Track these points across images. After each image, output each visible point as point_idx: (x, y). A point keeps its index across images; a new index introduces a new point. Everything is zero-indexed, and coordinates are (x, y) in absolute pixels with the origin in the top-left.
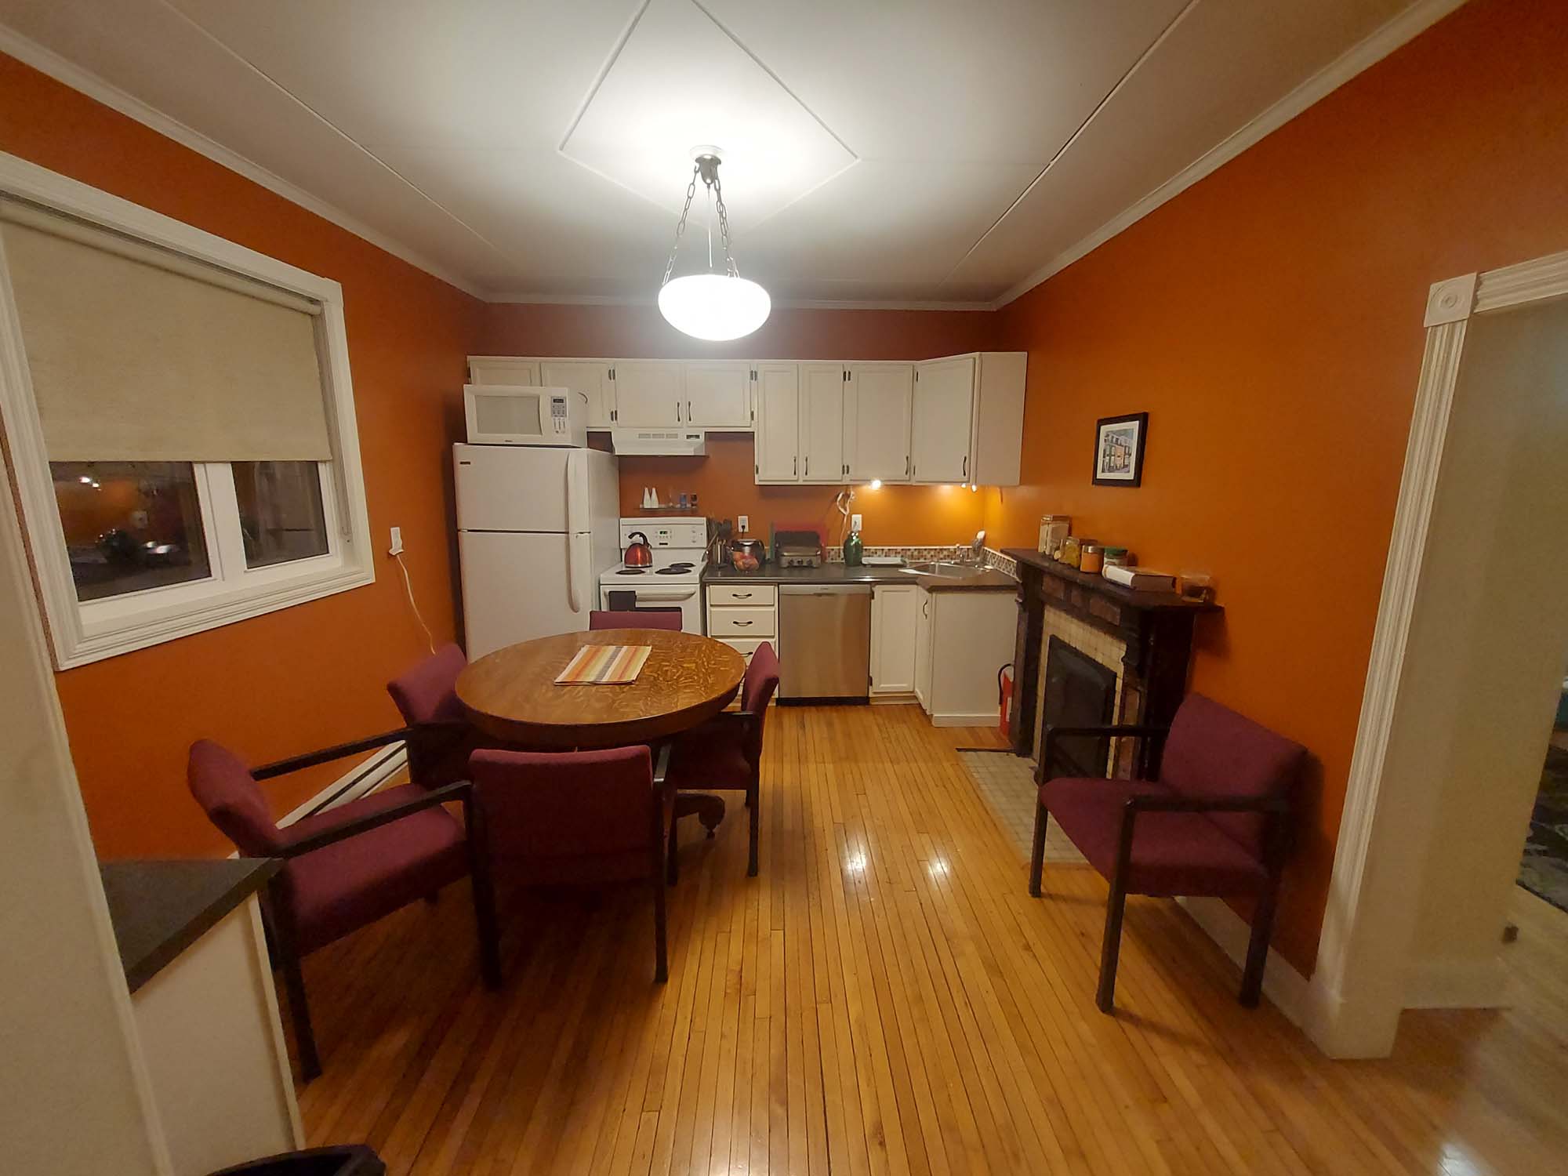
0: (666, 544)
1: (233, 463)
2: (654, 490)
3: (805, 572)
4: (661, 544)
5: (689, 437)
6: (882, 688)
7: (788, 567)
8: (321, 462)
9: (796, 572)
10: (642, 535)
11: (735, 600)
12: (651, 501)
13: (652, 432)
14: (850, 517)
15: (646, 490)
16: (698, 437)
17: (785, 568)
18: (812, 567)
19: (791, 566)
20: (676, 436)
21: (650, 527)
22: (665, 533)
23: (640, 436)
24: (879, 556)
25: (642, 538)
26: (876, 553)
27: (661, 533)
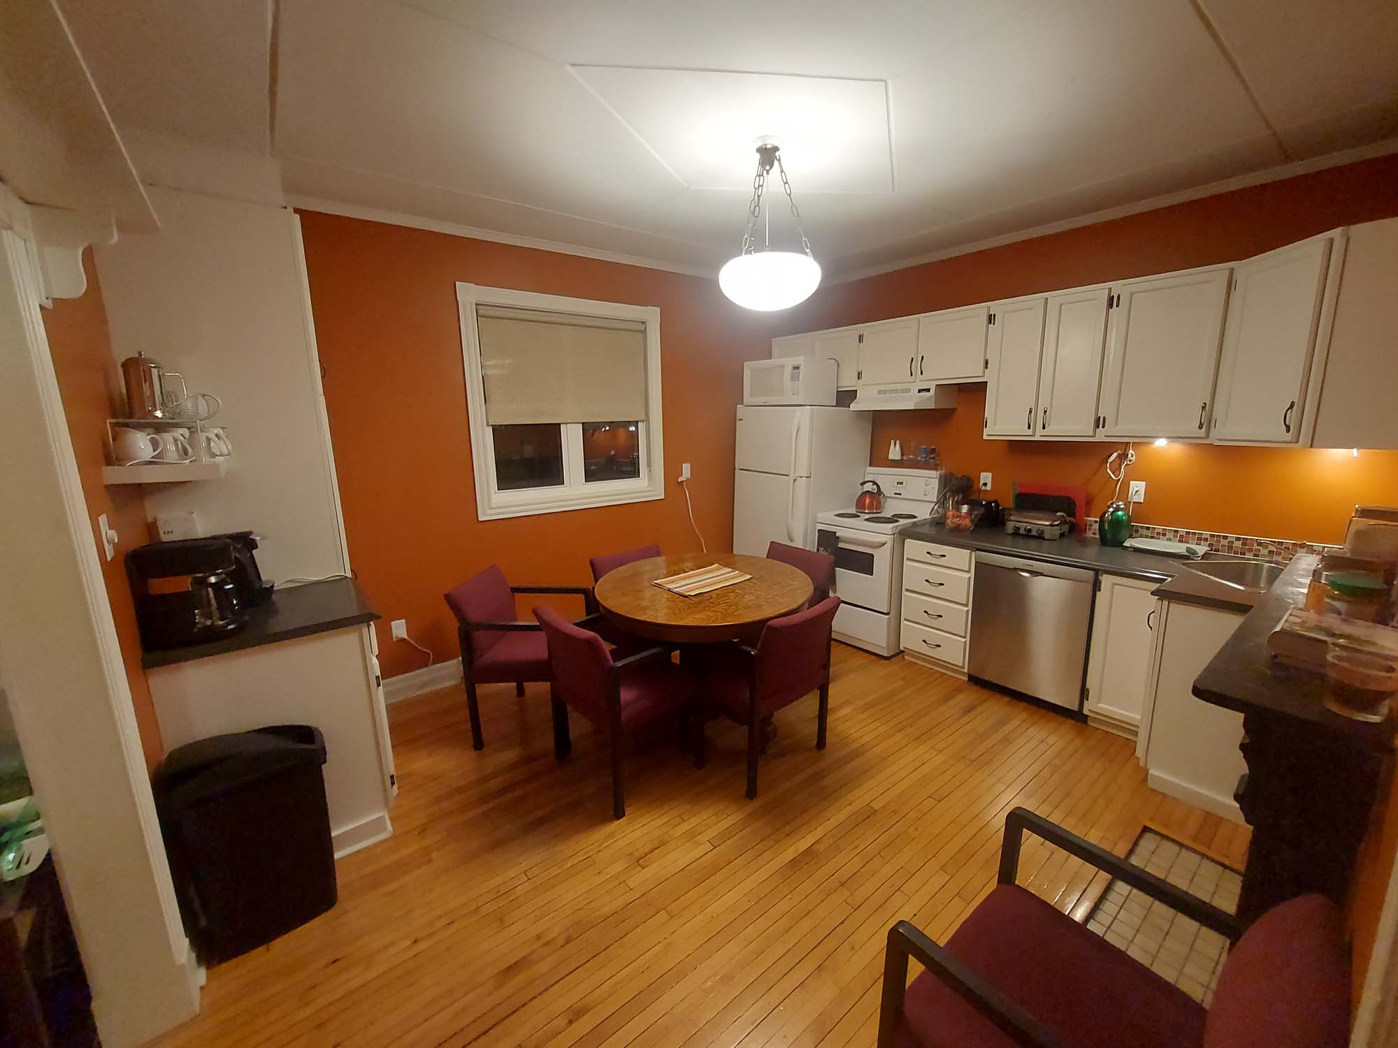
0: (900, 494)
1: (583, 424)
2: (898, 442)
3: (1033, 543)
4: (895, 494)
5: (920, 391)
6: (1100, 707)
7: (1013, 533)
8: (641, 421)
9: (1021, 541)
10: (874, 483)
11: (929, 558)
12: (895, 453)
13: (888, 387)
14: (1126, 486)
15: (892, 442)
16: (928, 390)
17: (1009, 534)
18: (1043, 538)
19: (1016, 533)
20: (908, 390)
21: (886, 478)
22: (902, 483)
23: (880, 392)
24: (1169, 540)
25: (875, 486)
26: (1165, 535)
27: (898, 483)
